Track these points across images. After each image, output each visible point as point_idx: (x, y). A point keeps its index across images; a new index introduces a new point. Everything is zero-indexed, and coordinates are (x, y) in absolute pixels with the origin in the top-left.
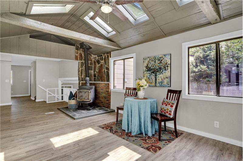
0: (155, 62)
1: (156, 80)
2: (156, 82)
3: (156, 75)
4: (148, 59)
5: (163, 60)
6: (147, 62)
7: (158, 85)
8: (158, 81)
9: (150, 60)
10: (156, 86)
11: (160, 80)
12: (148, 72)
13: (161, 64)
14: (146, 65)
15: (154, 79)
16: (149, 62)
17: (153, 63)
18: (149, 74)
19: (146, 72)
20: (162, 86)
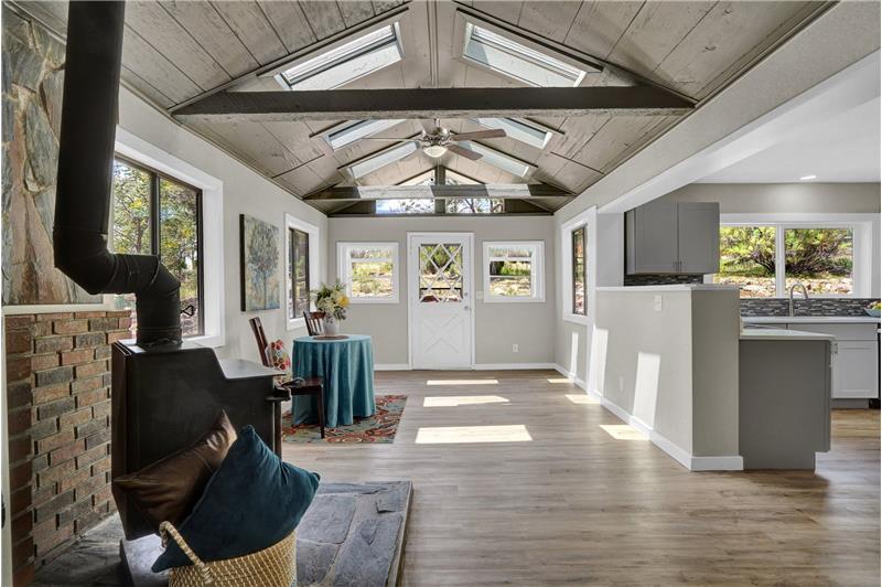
0: (263, 239)
1: (265, 290)
2: (265, 299)
3: (265, 278)
4: (253, 226)
5: (272, 240)
6: (251, 233)
7: (268, 305)
8: (267, 293)
9: (255, 228)
10: (265, 309)
11: (271, 291)
12: (254, 266)
13: (270, 249)
14: (250, 243)
16: (254, 233)
17: (260, 240)
18: (256, 273)
19: (250, 264)
20: (272, 308)
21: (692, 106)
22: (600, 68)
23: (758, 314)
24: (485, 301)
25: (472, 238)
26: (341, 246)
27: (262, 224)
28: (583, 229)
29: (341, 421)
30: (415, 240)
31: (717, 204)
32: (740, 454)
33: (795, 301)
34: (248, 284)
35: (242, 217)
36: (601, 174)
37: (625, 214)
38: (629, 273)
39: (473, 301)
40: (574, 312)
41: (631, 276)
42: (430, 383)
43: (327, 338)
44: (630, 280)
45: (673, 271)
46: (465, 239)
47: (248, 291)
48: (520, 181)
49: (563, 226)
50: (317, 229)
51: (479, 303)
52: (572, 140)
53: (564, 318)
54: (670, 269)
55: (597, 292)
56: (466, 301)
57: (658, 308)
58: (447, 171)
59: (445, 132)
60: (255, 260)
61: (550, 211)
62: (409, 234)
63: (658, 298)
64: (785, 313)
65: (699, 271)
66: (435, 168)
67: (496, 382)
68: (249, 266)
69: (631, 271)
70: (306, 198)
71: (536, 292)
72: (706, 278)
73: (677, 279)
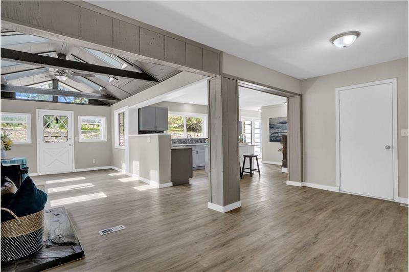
21: (158, 81)
22: (132, 65)
23: (179, 143)
24: (79, 141)
25: (73, 114)
28: (123, 113)
30: (41, 113)
31: (167, 108)
32: (172, 181)
33: (188, 139)
36: (131, 95)
37: (139, 109)
38: (140, 130)
39: (73, 141)
40: (119, 145)
41: (141, 131)
44: (140, 132)
45: (154, 130)
46: (69, 114)
48: (98, 92)
49: (115, 111)
51: (76, 142)
52: (120, 82)
53: (115, 147)
54: (153, 129)
55: (129, 137)
56: (70, 142)
57: (149, 141)
58: (59, 82)
61: (109, 105)
62: (37, 110)
63: (149, 138)
64: (186, 143)
65: (162, 130)
66: (53, 80)
69: (141, 129)
71: (103, 137)
72: (165, 132)
73: (155, 132)
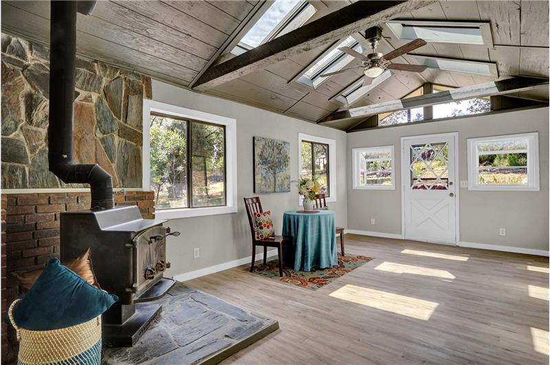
0: (273, 150)
1: (275, 180)
2: (275, 185)
3: (275, 173)
4: (263, 143)
5: (283, 150)
6: (261, 147)
7: (278, 189)
8: (277, 183)
9: (266, 144)
10: (275, 192)
11: (280, 181)
12: (264, 167)
13: (281, 156)
14: (260, 153)
15: (272, 180)
16: (264, 147)
17: (270, 150)
18: (265, 171)
19: (260, 165)
20: (282, 191)
24: (469, 189)
25: (457, 137)
26: (355, 151)
27: (272, 141)
29: (302, 268)
30: (407, 142)
34: (258, 177)
35: (254, 138)
39: (457, 188)
42: (406, 251)
43: (305, 212)
46: (450, 138)
47: (258, 182)
50: (334, 141)
51: (463, 191)
56: (451, 189)
59: (380, 55)
60: (265, 162)
62: (402, 139)
66: (424, 85)
67: (465, 259)
68: (258, 167)
70: (319, 122)
